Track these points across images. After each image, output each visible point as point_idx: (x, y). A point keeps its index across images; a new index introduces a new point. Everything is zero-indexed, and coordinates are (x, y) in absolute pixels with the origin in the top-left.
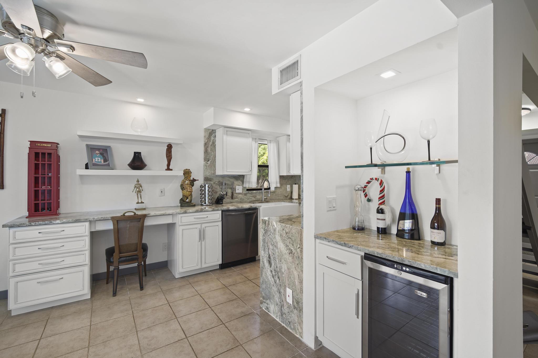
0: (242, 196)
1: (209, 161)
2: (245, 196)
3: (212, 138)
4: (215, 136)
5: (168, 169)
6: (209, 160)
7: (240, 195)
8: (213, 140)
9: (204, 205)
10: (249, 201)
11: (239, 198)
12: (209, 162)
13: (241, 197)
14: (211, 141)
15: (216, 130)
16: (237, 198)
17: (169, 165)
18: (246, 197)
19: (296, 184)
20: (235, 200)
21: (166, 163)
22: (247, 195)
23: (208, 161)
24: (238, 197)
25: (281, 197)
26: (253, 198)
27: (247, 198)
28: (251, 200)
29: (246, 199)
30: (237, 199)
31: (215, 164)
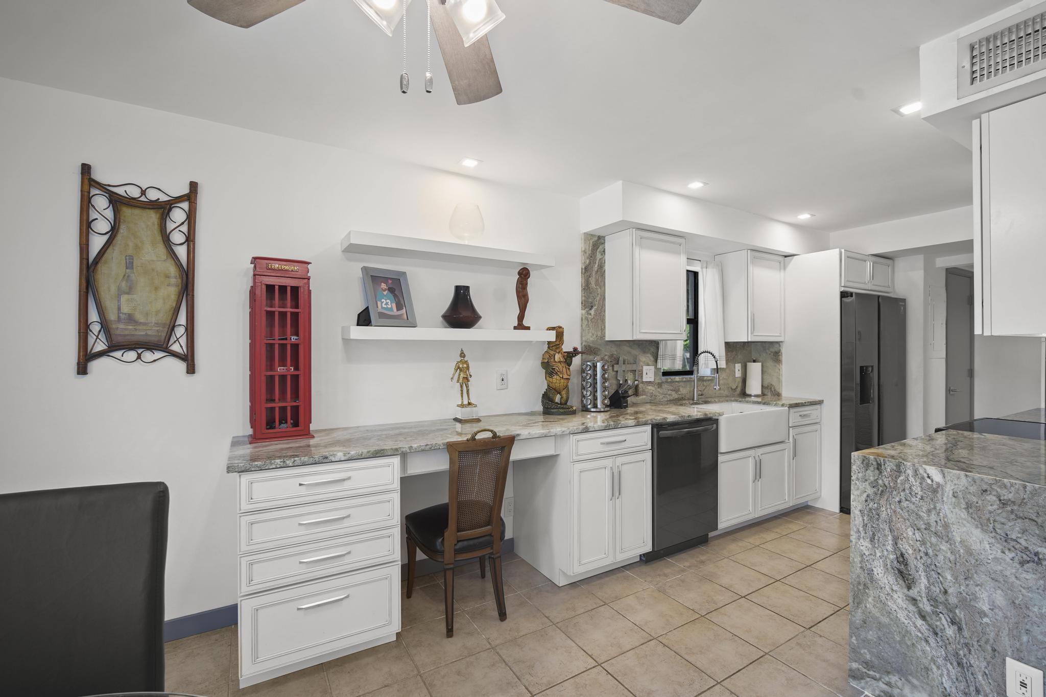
0: (653, 388)
1: (593, 309)
2: (659, 390)
3: (599, 256)
4: (604, 251)
5: (520, 326)
6: (592, 306)
7: (649, 388)
8: (600, 259)
9: (592, 410)
10: (666, 399)
11: (649, 395)
12: (592, 312)
13: (651, 391)
14: (597, 262)
15: (604, 237)
16: (644, 393)
17: (521, 317)
18: (661, 392)
19: (754, 361)
20: (641, 397)
21: (517, 311)
22: (663, 387)
23: (590, 309)
24: (646, 390)
25: (724, 391)
26: (673, 393)
27: (662, 394)
28: (669, 398)
29: (661, 397)
30: (644, 397)
31: (604, 316)
